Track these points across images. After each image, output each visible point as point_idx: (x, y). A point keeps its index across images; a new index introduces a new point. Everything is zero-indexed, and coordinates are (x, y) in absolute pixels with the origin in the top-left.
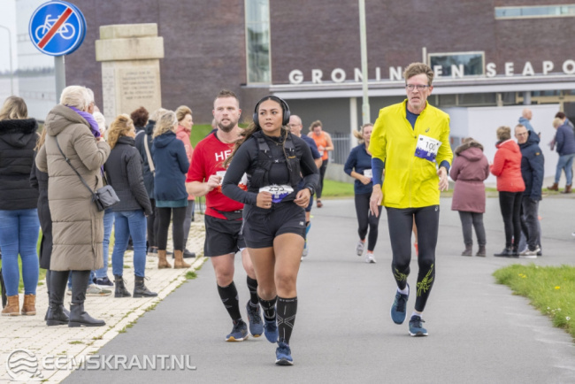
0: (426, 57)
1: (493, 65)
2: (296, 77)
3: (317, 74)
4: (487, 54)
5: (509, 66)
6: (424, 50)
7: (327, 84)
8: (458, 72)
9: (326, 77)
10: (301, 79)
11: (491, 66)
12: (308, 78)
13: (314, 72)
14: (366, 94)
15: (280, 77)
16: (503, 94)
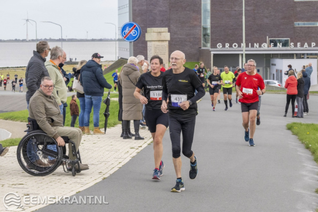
0: (268, 39)
1: (293, 44)
2: (219, 46)
3: (227, 45)
4: (291, 39)
5: (299, 44)
6: (267, 37)
7: (231, 49)
8: (279, 45)
9: (231, 46)
10: (221, 46)
11: (292, 44)
12: (224, 46)
13: (226, 44)
14: (244, 53)
15: (214, 46)
16: (296, 54)
